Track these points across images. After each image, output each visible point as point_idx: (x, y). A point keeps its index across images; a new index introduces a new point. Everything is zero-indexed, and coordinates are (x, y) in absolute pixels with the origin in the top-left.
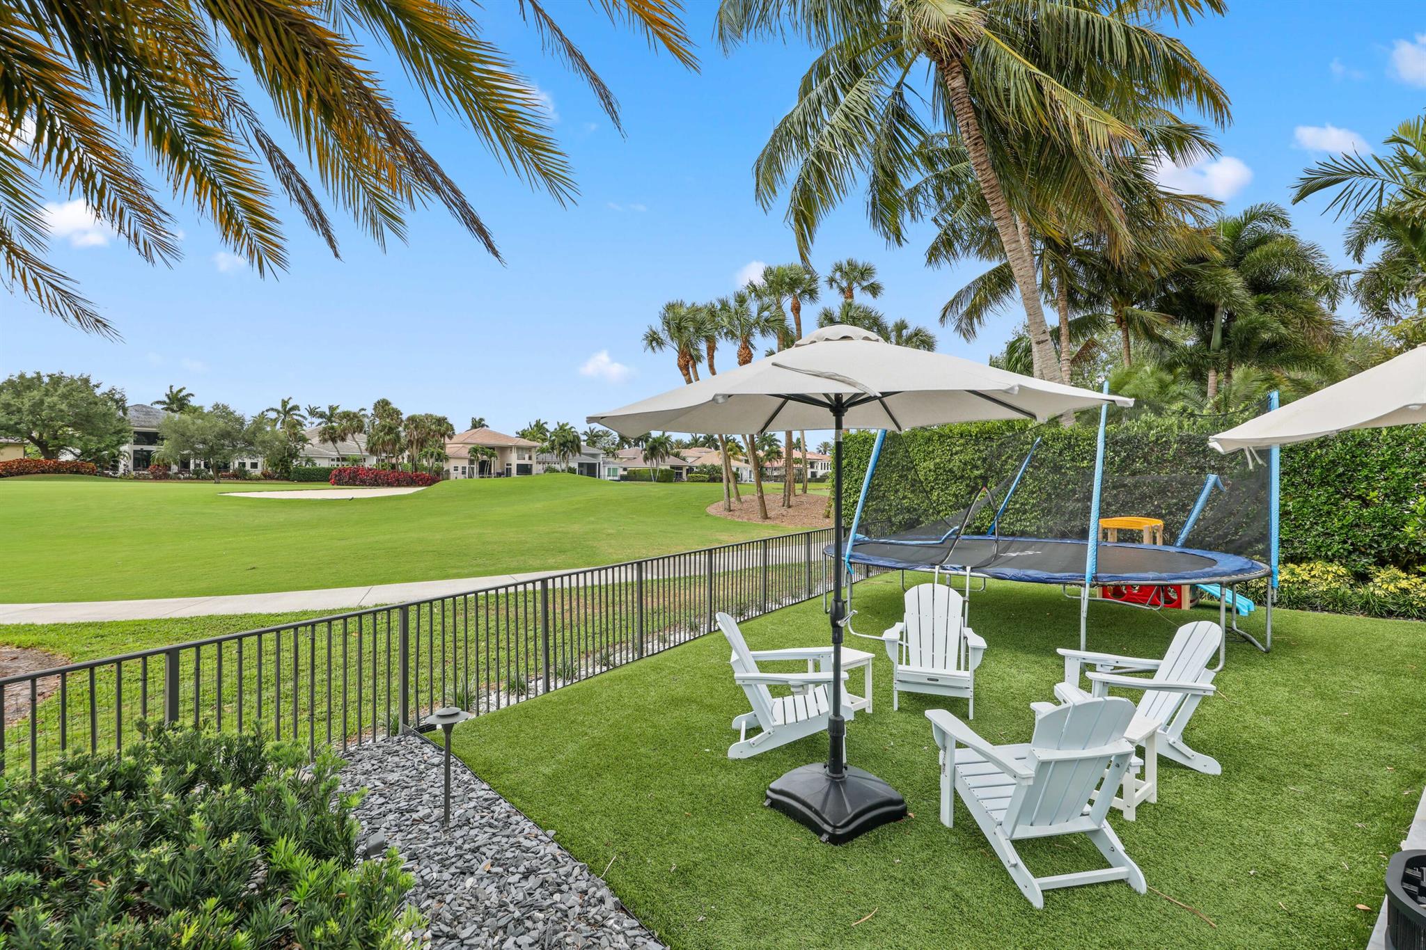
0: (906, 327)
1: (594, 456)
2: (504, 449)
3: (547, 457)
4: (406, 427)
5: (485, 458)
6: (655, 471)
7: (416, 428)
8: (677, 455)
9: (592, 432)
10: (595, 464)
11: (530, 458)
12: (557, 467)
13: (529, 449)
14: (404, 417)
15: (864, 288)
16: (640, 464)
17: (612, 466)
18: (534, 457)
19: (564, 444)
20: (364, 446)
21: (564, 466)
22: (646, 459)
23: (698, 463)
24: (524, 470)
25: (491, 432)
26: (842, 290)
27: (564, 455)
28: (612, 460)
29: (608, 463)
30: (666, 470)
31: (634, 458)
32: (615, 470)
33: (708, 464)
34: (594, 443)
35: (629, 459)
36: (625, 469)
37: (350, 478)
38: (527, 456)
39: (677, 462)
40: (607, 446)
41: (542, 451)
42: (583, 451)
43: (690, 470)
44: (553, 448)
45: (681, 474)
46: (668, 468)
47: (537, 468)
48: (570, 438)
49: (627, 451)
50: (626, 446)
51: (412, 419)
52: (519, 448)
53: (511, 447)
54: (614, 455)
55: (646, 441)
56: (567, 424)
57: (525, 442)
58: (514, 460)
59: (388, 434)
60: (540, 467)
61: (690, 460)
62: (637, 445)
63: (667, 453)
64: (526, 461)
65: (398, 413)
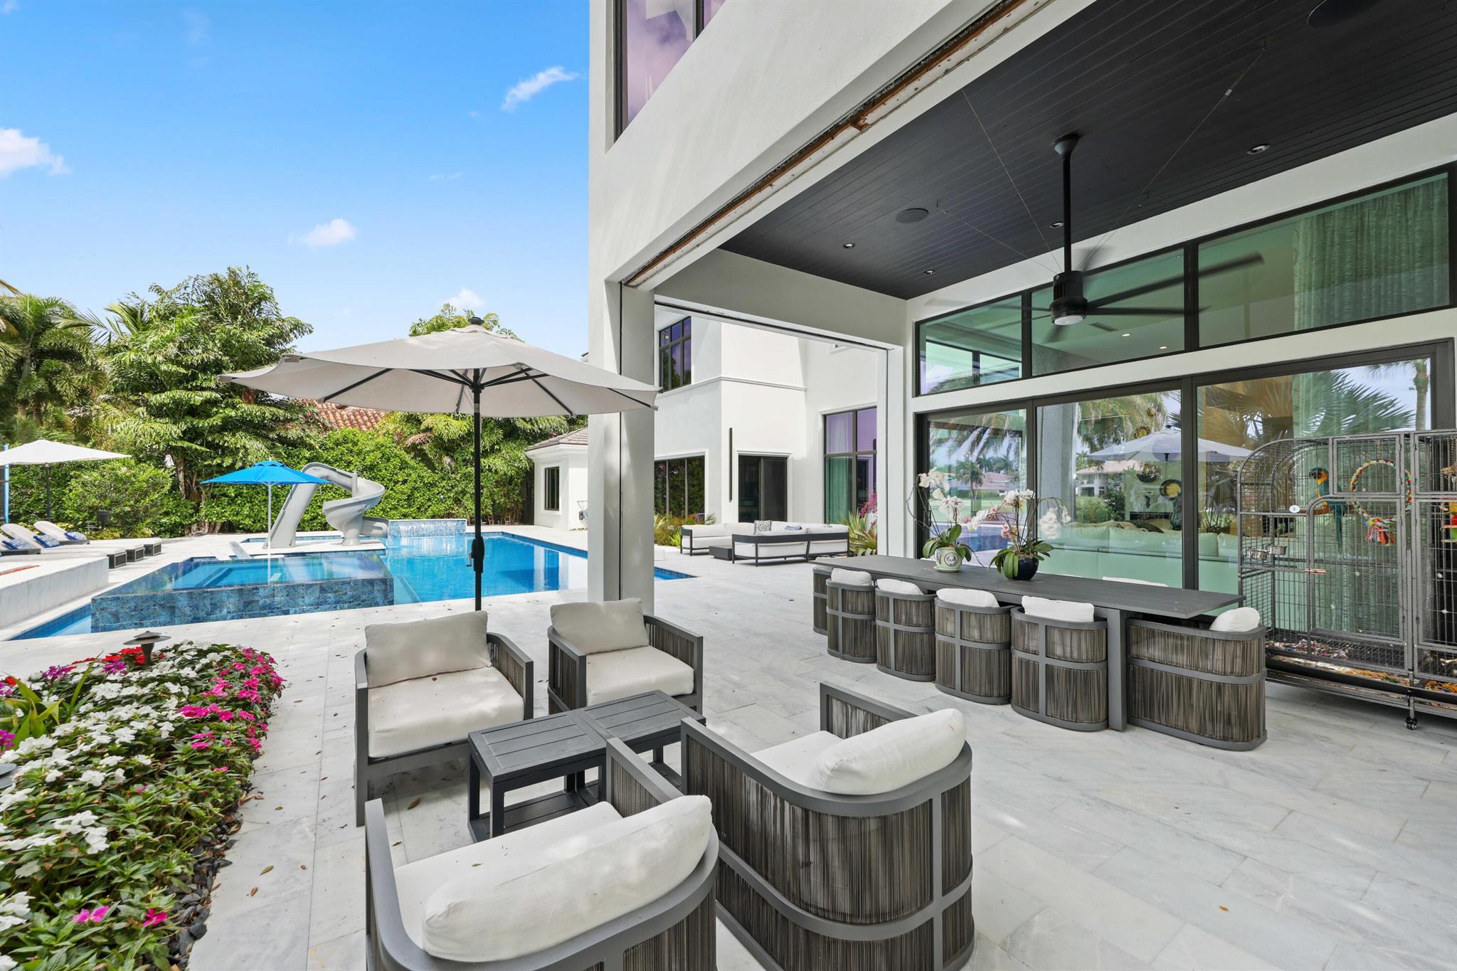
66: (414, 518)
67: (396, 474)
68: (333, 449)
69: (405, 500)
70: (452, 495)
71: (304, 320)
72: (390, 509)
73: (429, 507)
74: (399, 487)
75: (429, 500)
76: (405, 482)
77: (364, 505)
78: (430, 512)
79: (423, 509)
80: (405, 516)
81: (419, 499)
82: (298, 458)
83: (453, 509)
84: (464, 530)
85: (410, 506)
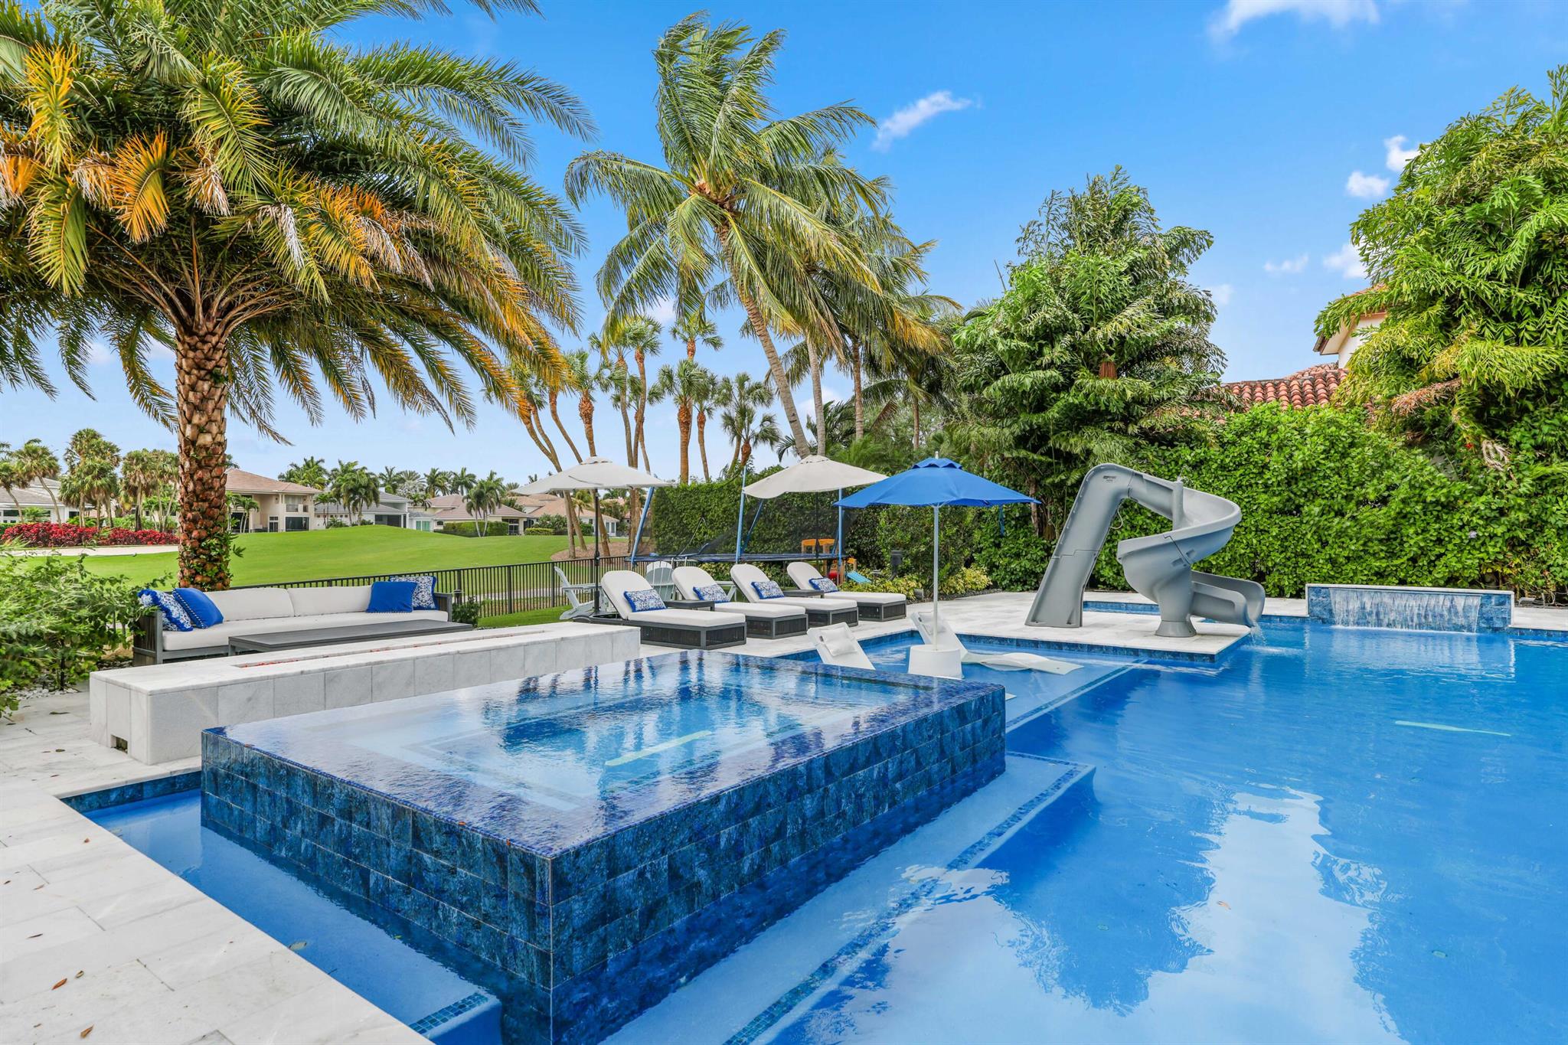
0: (748, 379)
1: (395, 505)
2: (265, 498)
3: (331, 507)
4: (127, 468)
5: (241, 509)
6: (481, 525)
7: (143, 469)
8: (511, 504)
9: (390, 473)
10: (399, 517)
11: (305, 509)
12: (346, 521)
13: (303, 497)
14: (123, 454)
15: (707, 341)
16: (461, 515)
17: (422, 519)
18: (311, 507)
19: (354, 491)
20: (57, 494)
21: (355, 519)
22: (470, 508)
23: (539, 514)
24: (297, 525)
25: (245, 474)
26: (686, 340)
27: (355, 505)
28: (421, 510)
29: (418, 515)
30: (497, 524)
31: (454, 507)
32: (427, 524)
33: (553, 514)
34: (395, 487)
35: (445, 510)
36: (440, 523)
37: (38, 539)
38: (301, 507)
39: (512, 513)
40: (413, 493)
41: (324, 500)
42: (381, 500)
43: (529, 523)
44: (338, 496)
45: (516, 528)
46: (500, 520)
47: (317, 524)
48: (364, 481)
49: (441, 499)
50: (440, 493)
51: (136, 458)
52: (289, 496)
53: (277, 495)
54: (424, 505)
55: (469, 487)
56: (355, 463)
57: (297, 488)
58: (281, 511)
59: (98, 477)
60: (321, 521)
61: (528, 510)
62: (454, 491)
63: (499, 502)
64: (300, 514)
65: (112, 449)
66: (1402, 582)
67: (1362, 485)
68: (1234, 443)
69: (1381, 541)
70: (1499, 530)
71: (1195, 225)
72: (1348, 558)
73: (1439, 556)
74: (1365, 513)
75: (1439, 541)
76: (1383, 501)
77: (1184, 550)
78: (1440, 572)
79: (1423, 562)
80: (1381, 575)
81: (1413, 539)
82: (1177, 463)
83: (1504, 564)
84: (1506, 621)
85: (1392, 555)
